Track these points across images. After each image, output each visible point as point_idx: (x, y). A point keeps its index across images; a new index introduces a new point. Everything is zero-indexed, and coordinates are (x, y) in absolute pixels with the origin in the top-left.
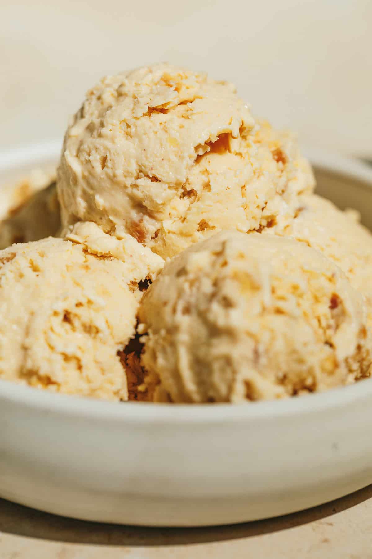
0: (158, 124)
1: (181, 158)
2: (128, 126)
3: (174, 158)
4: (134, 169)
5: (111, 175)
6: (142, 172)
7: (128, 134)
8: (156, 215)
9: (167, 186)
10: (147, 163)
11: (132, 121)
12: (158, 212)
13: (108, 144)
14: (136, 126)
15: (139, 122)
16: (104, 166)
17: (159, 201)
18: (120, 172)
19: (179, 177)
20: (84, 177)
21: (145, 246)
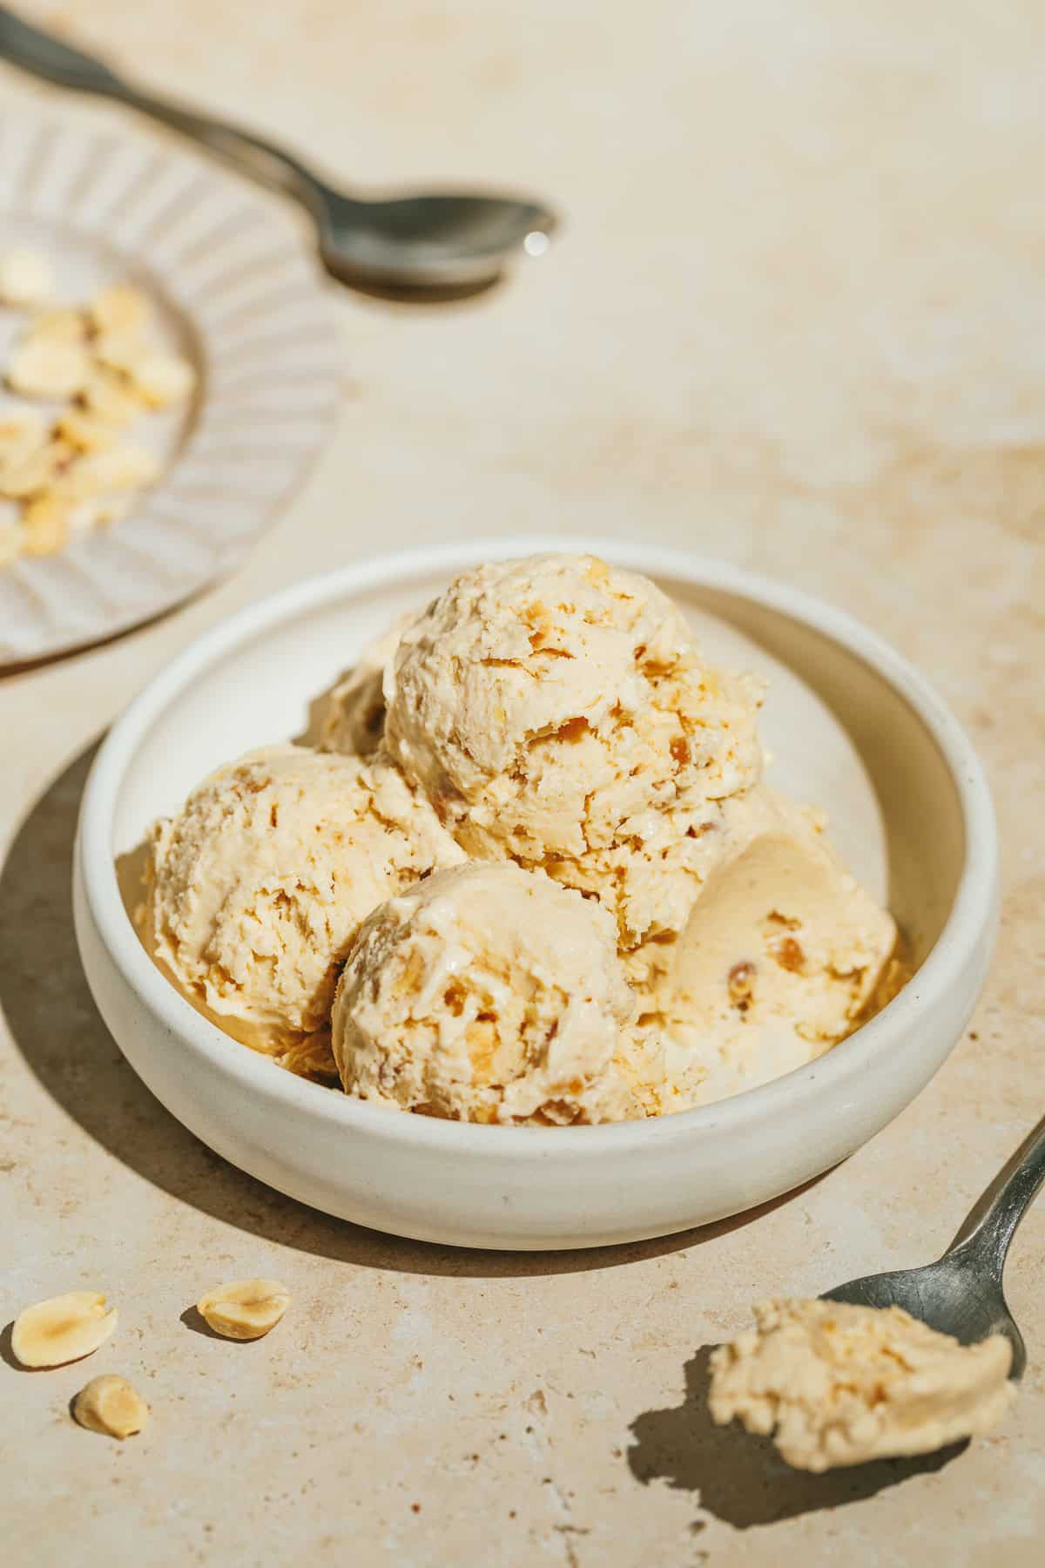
0: (493, 680)
1: (503, 742)
2: (460, 667)
3: (495, 735)
4: (447, 728)
5: (421, 724)
6: (454, 738)
7: (457, 677)
8: (469, 798)
9: (479, 769)
10: (462, 730)
11: (465, 662)
12: (472, 796)
13: (429, 680)
14: (468, 670)
15: (473, 667)
16: (418, 707)
17: (466, 785)
18: (430, 726)
19: (494, 764)
20: (395, 710)
21: (444, 828)
